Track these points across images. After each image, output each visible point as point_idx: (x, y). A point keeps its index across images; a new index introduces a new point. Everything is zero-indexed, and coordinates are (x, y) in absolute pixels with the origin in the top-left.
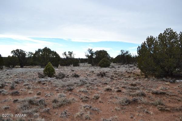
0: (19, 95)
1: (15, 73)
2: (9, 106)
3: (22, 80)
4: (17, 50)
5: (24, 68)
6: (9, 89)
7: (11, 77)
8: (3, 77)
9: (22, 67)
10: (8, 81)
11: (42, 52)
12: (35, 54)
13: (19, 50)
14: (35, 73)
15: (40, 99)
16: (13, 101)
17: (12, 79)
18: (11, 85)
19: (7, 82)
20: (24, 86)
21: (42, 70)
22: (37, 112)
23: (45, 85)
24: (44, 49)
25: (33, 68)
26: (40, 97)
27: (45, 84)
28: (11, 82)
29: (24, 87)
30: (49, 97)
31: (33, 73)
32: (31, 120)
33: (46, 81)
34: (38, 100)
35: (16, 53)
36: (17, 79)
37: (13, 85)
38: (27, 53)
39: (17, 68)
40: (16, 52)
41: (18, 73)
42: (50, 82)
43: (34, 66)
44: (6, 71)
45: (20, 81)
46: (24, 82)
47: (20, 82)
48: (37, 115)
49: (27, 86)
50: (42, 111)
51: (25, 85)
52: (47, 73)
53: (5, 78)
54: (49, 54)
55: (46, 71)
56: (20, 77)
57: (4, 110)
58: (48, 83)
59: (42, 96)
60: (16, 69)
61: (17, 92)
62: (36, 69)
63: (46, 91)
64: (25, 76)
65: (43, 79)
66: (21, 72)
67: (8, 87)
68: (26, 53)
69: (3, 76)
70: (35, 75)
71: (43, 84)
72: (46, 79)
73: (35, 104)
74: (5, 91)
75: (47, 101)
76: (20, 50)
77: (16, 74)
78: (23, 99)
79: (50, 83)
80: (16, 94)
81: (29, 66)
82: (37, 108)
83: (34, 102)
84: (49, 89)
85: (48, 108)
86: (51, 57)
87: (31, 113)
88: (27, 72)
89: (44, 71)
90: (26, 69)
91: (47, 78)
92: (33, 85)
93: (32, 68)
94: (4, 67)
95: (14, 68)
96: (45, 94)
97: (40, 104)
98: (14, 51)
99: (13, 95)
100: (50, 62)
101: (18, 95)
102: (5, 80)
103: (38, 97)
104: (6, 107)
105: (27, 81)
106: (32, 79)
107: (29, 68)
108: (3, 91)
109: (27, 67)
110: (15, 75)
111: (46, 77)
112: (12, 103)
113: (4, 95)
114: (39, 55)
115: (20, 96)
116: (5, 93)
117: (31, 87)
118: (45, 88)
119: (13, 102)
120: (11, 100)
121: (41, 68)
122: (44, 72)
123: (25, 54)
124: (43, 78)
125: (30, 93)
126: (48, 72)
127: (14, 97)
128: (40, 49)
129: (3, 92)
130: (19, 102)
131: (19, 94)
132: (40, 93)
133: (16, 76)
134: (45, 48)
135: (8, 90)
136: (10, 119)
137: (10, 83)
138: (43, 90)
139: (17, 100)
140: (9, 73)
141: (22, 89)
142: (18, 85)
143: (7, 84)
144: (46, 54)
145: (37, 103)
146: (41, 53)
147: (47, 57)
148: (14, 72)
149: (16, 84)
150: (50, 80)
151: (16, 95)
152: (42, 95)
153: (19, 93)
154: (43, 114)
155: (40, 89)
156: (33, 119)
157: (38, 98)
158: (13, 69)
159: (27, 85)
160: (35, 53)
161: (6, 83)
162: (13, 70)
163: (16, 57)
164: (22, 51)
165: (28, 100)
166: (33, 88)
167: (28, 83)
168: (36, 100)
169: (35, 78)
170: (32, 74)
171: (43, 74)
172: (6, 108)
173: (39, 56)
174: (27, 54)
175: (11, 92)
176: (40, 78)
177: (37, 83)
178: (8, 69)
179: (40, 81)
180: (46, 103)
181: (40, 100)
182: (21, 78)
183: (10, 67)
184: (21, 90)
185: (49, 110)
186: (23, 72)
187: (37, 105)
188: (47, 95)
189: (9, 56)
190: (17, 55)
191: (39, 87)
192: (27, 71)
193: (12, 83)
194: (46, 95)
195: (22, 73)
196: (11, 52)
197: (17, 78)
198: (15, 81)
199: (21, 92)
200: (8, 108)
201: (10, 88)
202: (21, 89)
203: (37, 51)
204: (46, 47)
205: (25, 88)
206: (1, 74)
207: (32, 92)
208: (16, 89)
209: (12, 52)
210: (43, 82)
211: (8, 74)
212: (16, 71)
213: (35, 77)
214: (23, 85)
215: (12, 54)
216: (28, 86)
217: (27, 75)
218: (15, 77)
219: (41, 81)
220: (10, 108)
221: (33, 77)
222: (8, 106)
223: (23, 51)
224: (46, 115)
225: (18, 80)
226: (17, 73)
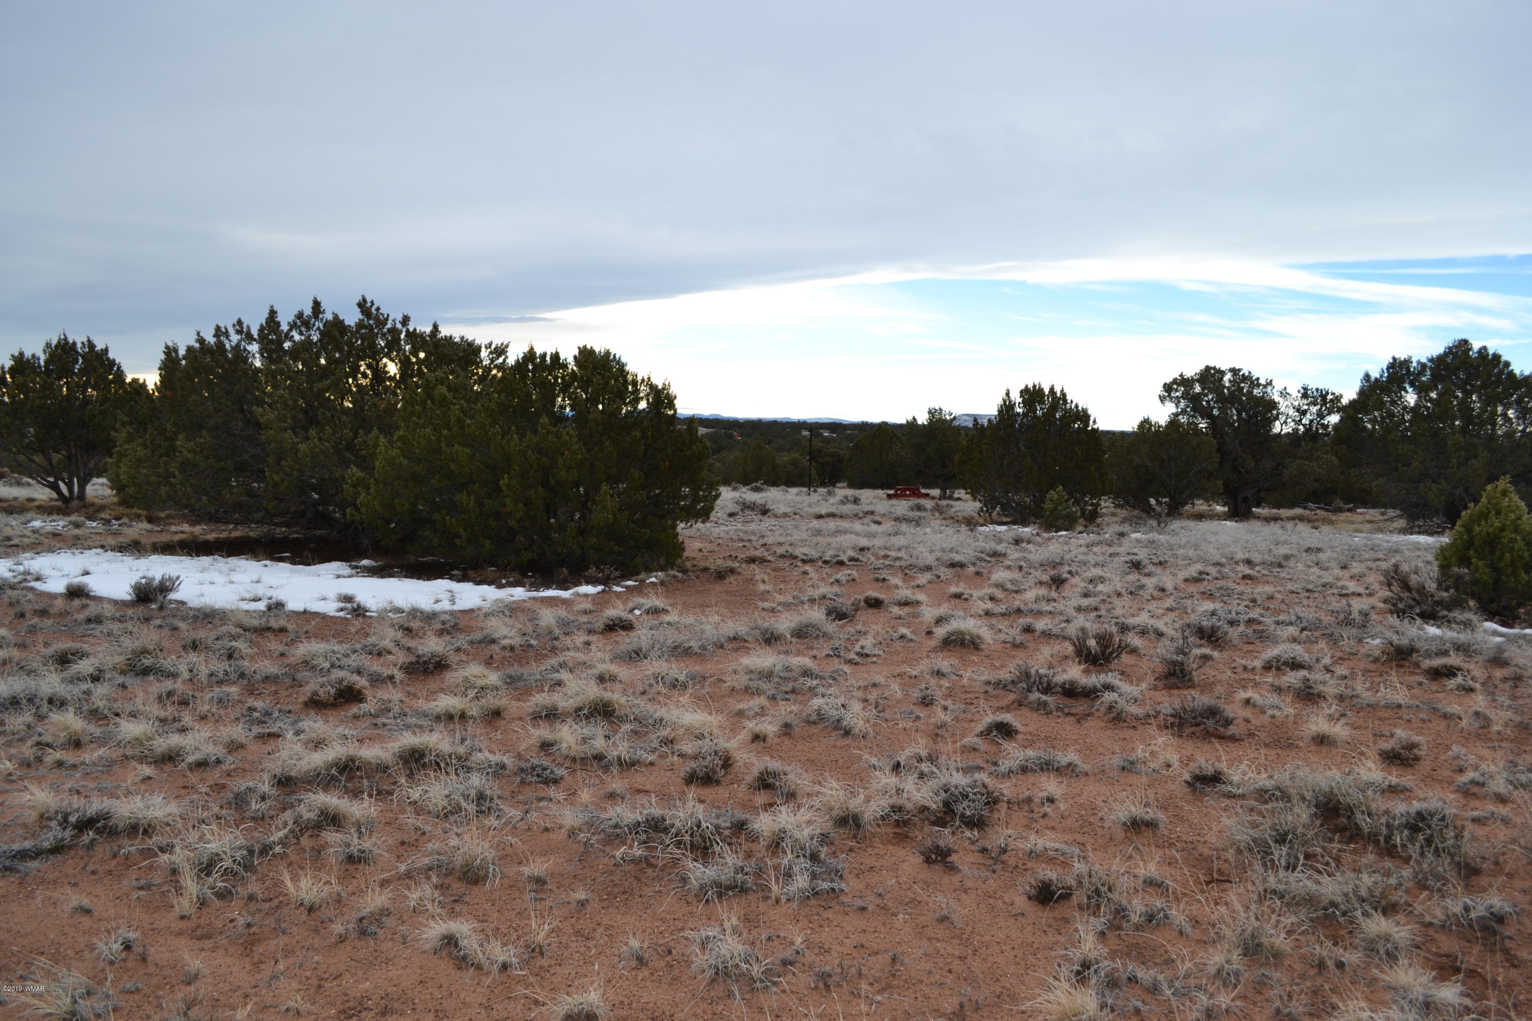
0: (1233, 739)
1: (1191, 561)
2: (1161, 816)
3: (1250, 621)
4: (1210, 376)
5: (1255, 525)
6: (1151, 679)
7: (1163, 590)
8: (1102, 580)
9: (1240, 512)
10: (1142, 619)
11: (1421, 390)
12: (1352, 403)
13: (1222, 373)
14: (1357, 568)
15: (1416, 806)
16: (1187, 777)
17: (1169, 602)
18: (1164, 649)
19: (1131, 621)
20: (1267, 667)
21: (1417, 547)
22: (1389, 909)
23: (1452, 683)
24: (1439, 362)
25: (1331, 522)
26: (1409, 784)
27: (1450, 672)
28: (1163, 629)
29: (1270, 678)
30: (1502, 799)
31: (1338, 572)
32: (1340, 965)
33: (1460, 648)
34: (1400, 807)
35: (1195, 400)
36: (1208, 606)
37: (1181, 651)
38: (1284, 394)
39: (1200, 517)
40: (1198, 389)
41: (1217, 557)
42: (1498, 660)
43: (1339, 510)
44: (1122, 535)
45: (1232, 623)
46: (1263, 637)
47: (1234, 633)
48: (1387, 938)
49: (1292, 678)
50: (1439, 913)
51: (1274, 666)
52: (1476, 582)
53: (1119, 595)
54: (1490, 401)
55: (1464, 561)
56: (1227, 593)
57: (1120, 834)
58: (1478, 672)
59: (1431, 779)
60: (1192, 524)
61: (1212, 712)
62: (1358, 539)
63: (1467, 738)
64: (1269, 589)
65: (1433, 630)
66: (1240, 556)
67: (1145, 666)
68: (1277, 398)
69: (1108, 575)
70: (1352, 586)
71: (1437, 674)
72: (1463, 637)
73: (1373, 838)
74: (1126, 687)
75: (1480, 831)
76: (1228, 377)
77: (1199, 567)
78: (1263, 780)
79: (1498, 673)
80: (1210, 723)
81: (1298, 511)
82: (1392, 881)
83: (1364, 820)
84: (1495, 728)
85: (1496, 901)
86: (1510, 434)
87: (1334, 904)
88: (1287, 557)
89: (1445, 559)
90: (1274, 529)
91: (1467, 624)
92: (1341, 670)
93: (1326, 529)
94: (1106, 504)
95: (1180, 516)
96: (1461, 770)
97: (1414, 850)
98: (1184, 382)
99: (1188, 730)
100: (1503, 483)
101: (1221, 737)
102: (1121, 608)
103: (1394, 780)
104: (1137, 811)
105: (1292, 630)
106: (1327, 619)
107: (1302, 527)
108: (1108, 687)
109: (1285, 512)
110: (1193, 571)
111: (1457, 614)
112: (1178, 789)
113: (1117, 718)
114: (1391, 415)
115: (1236, 750)
116: (1121, 702)
117: (1331, 687)
118: (1455, 709)
119: (1186, 790)
120: (1169, 766)
121: (1403, 531)
122: (1444, 567)
123: (1273, 405)
124: (1429, 616)
125: (1322, 740)
126: (1485, 574)
127: (1190, 747)
128: (1406, 363)
129: (1109, 697)
130: (1231, 796)
131: (1232, 730)
132: (1412, 746)
133: (1197, 580)
134: (1450, 351)
135: (1144, 685)
136: (1166, 917)
137: (1160, 634)
138: (1440, 725)
139: (1215, 779)
140: (1142, 555)
141: (1249, 694)
142: (1216, 654)
143: (1135, 641)
144: (1465, 408)
145: (1388, 838)
146: (1411, 398)
147: (1463, 430)
148: (1181, 552)
149: (1207, 651)
150: (1500, 649)
151: (1208, 735)
152: (1425, 766)
153: (1228, 722)
154: (1448, 944)
155: (1403, 712)
156: (1352, 958)
157: (1393, 790)
158: (1176, 524)
159: (1295, 665)
160: (1362, 393)
161: (1124, 628)
162: (1174, 533)
163: (1198, 432)
164: (1245, 378)
165: (1308, 795)
166: (1341, 698)
167: (1298, 651)
168: (1380, 804)
169: (1355, 615)
170: (1327, 577)
171: (1431, 586)
172: (1136, 826)
173: (1390, 423)
174: (1284, 405)
175: (1169, 702)
176: (1400, 613)
177: (1376, 660)
178: (1136, 523)
179: (1405, 642)
180: (1470, 850)
181: (1420, 815)
182: (1236, 607)
183: (1148, 511)
184: (1248, 702)
185: (1500, 919)
186: (1256, 558)
187: (1390, 851)
188: (1473, 782)
189: (1145, 423)
190: (1206, 413)
191: (1401, 696)
192: (1283, 550)
193: (1170, 632)
194: (1471, 775)
195: (1249, 562)
196: (1159, 390)
197: (1210, 596)
198: (1193, 618)
199: (1247, 713)
200: (1152, 825)
201: (1161, 669)
202: (1243, 695)
203: (1375, 374)
204: (1463, 345)
205: (1278, 690)
206: (1091, 558)
207: (1339, 730)
208: (1206, 687)
209: (1168, 388)
210: (1428, 655)
211: (1136, 566)
212: (1196, 547)
213: (1357, 605)
214: (1258, 663)
215: (1170, 408)
216: (1303, 673)
217: (1289, 586)
218: (1193, 589)
219: (1412, 650)
220: (1163, 829)
221: (1337, 604)
222: (1151, 814)
223: (1255, 383)
224: (1472, 957)
225: (1213, 613)
226: (1204, 561)
